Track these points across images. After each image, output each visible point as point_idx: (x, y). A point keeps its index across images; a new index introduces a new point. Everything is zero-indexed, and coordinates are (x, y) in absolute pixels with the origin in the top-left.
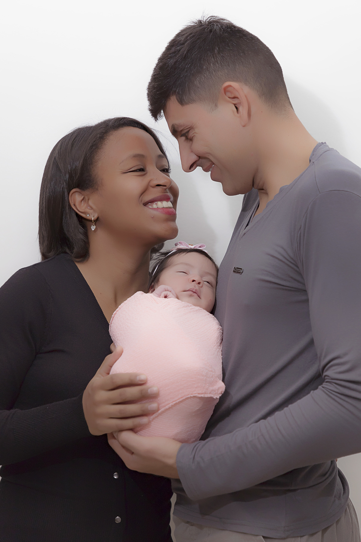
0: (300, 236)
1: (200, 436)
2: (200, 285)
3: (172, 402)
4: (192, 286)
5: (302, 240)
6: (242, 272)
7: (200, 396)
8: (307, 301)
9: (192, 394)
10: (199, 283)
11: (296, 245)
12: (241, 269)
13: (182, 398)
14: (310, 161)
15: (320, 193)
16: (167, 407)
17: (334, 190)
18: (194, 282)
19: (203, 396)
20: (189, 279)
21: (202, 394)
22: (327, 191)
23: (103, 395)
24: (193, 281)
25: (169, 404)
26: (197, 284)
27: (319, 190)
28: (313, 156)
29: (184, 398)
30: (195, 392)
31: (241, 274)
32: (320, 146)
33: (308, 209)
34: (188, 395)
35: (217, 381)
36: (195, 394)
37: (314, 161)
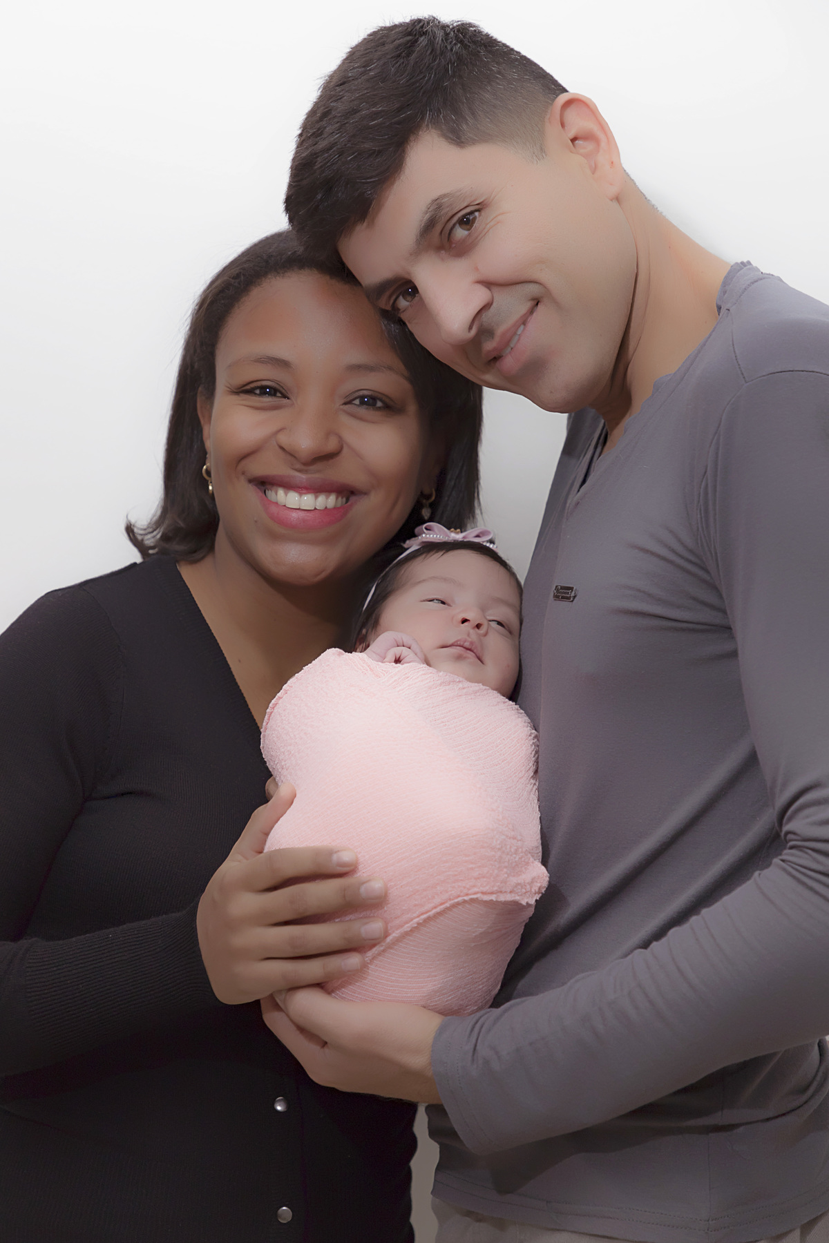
0: (706, 494)
1: (490, 998)
2: (482, 631)
3: (418, 916)
4: (463, 633)
5: (710, 503)
6: (575, 597)
7: (486, 898)
8: (734, 654)
9: (467, 895)
10: (478, 626)
11: (699, 516)
12: (571, 589)
13: (441, 904)
14: (719, 308)
15: (746, 382)
16: (407, 928)
17: (780, 370)
18: (466, 624)
19: (493, 898)
20: (453, 618)
21: (492, 893)
22: (764, 376)
23: (248, 903)
24: (464, 621)
25: (412, 920)
26: (474, 628)
27: (742, 374)
28: (724, 295)
29: (447, 905)
30: (476, 890)
31: (572, 601)
32: (739, 271)
33: (720, 425)
34: (459, 896)
35: (527, 864)
36: (475, 893)
37: (728, 306)
